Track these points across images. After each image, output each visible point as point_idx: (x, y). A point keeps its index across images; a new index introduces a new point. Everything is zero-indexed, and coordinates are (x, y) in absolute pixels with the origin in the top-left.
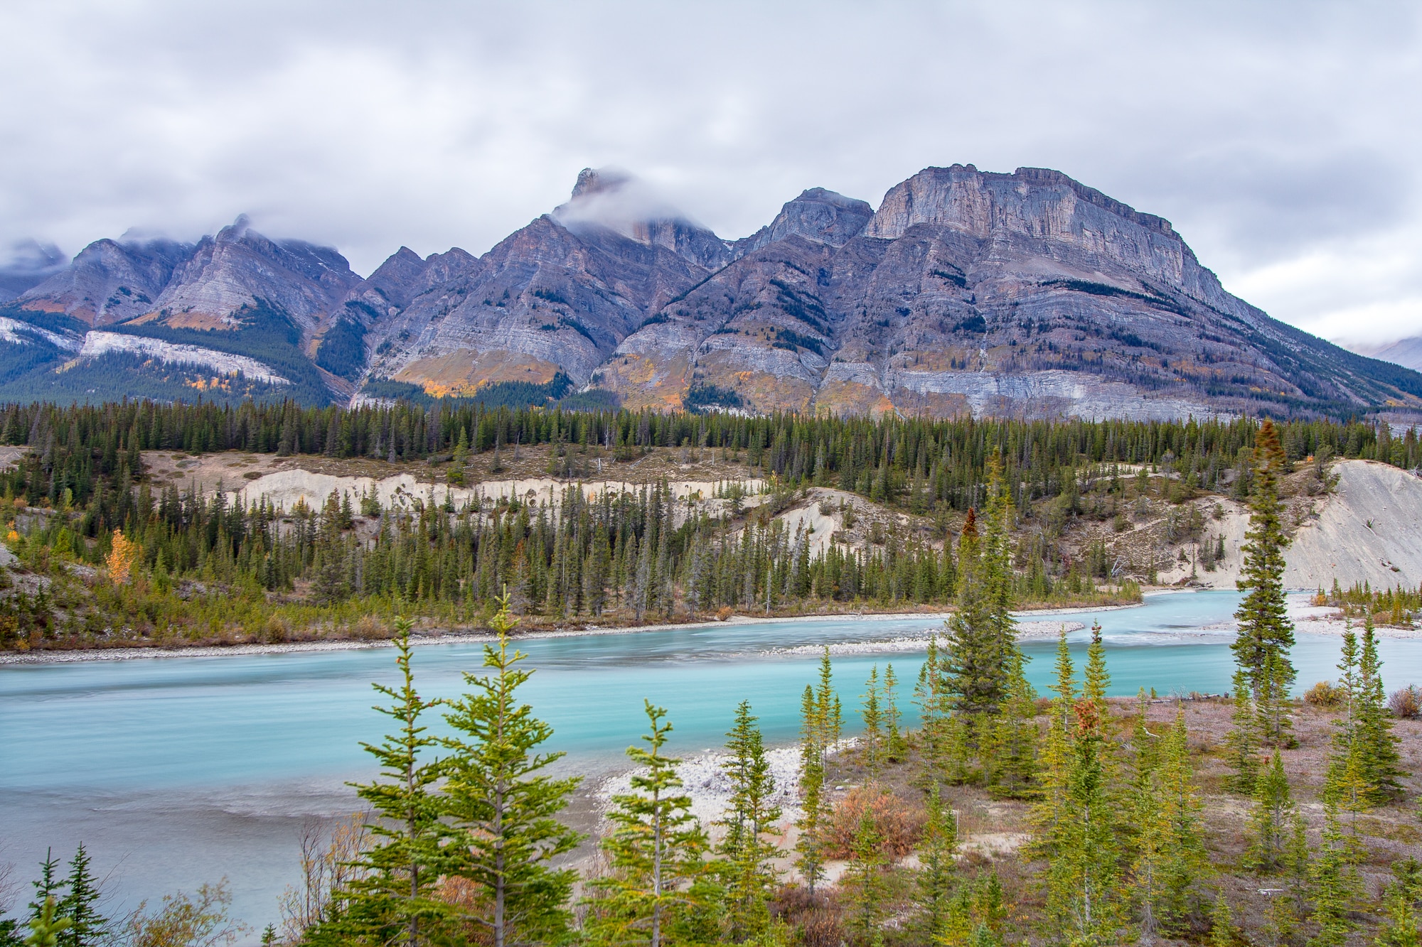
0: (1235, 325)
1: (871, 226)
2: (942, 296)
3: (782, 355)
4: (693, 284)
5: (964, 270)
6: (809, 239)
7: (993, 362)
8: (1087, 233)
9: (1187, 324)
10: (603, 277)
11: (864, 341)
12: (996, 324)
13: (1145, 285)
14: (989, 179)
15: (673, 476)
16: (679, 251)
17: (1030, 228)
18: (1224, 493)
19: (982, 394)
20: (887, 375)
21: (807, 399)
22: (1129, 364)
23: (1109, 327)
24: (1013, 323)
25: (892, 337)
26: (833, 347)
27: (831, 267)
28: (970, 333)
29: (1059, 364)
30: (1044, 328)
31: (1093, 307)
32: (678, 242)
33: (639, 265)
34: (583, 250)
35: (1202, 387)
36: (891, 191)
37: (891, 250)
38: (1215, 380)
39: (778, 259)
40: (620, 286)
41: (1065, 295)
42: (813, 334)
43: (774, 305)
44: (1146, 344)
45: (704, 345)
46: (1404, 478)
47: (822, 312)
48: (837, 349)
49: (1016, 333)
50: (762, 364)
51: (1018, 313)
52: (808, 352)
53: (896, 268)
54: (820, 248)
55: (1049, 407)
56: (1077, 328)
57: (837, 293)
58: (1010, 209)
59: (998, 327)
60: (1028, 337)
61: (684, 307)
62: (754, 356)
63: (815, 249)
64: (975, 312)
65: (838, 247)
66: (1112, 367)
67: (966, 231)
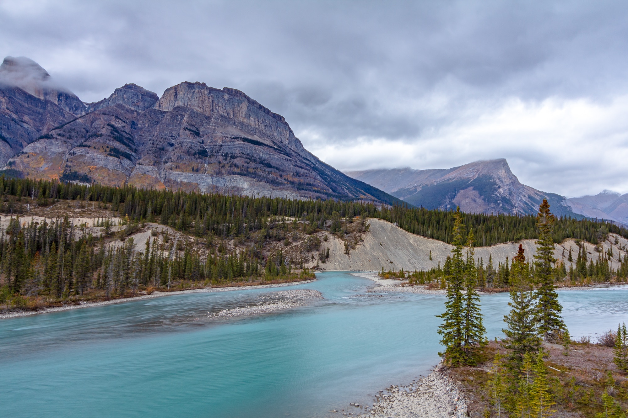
0: (308, 162)
1: (157, 104)
2: (189, 139)
3: (112, 159)
4: (66, 121)
5: (199, 129)
6: (128, 107)
7: (210, 170)
8: (252, 118)
9: (290, 160)
10: (16, 113)
11: (152, 156)
12: (212, 154)
13: (274, 143)
14: (212, 90)
15: (71, 215)
16: (60, 104)
17: (228, 114)
18: (327, 230)
19: (205, 184)
20: (163, 172)
21: (124, 181)
22: (267, 175)
23: (259, 159)
24: (220, 154)
25: (166, 155)
26: (137, 158)
27: (138, 121)
28: (201, 156)
29: (239, 173)
30: (233, 157)
31: (253, 150)
32: (59, 100)
33: (37, 109)
34: (6, 98)
35: (296, 186)
36: (167, 90)
37: (167, 116)
38: (300, 184)
39: (112, 114)
40: (26, 118)
41: (242, 144)
42: (128, 151)
43: (109, 136)
44: (274, 167)
45: (72, 151)
46: (391, 226)
47: (133, 141)
48: (139, 159)
49: (221, 158)
50: (102, 163)
51: (222, 149)
52: (125, 159)
53: (169, 124)
54: (133, 112)
55: (234, 191)
56: (247, 158)
57: (140, 133)
58: (220, 105)
59: (213, 155)
60: (226, 160)
61: (62, 132)
62: (98, 159)
63: (130, 112)
64: (203, 148)
65: (141, 112)
66: (260, 176)
67: (201, 112)
